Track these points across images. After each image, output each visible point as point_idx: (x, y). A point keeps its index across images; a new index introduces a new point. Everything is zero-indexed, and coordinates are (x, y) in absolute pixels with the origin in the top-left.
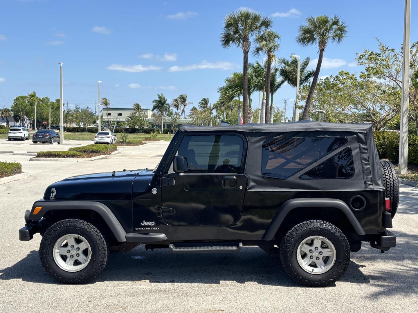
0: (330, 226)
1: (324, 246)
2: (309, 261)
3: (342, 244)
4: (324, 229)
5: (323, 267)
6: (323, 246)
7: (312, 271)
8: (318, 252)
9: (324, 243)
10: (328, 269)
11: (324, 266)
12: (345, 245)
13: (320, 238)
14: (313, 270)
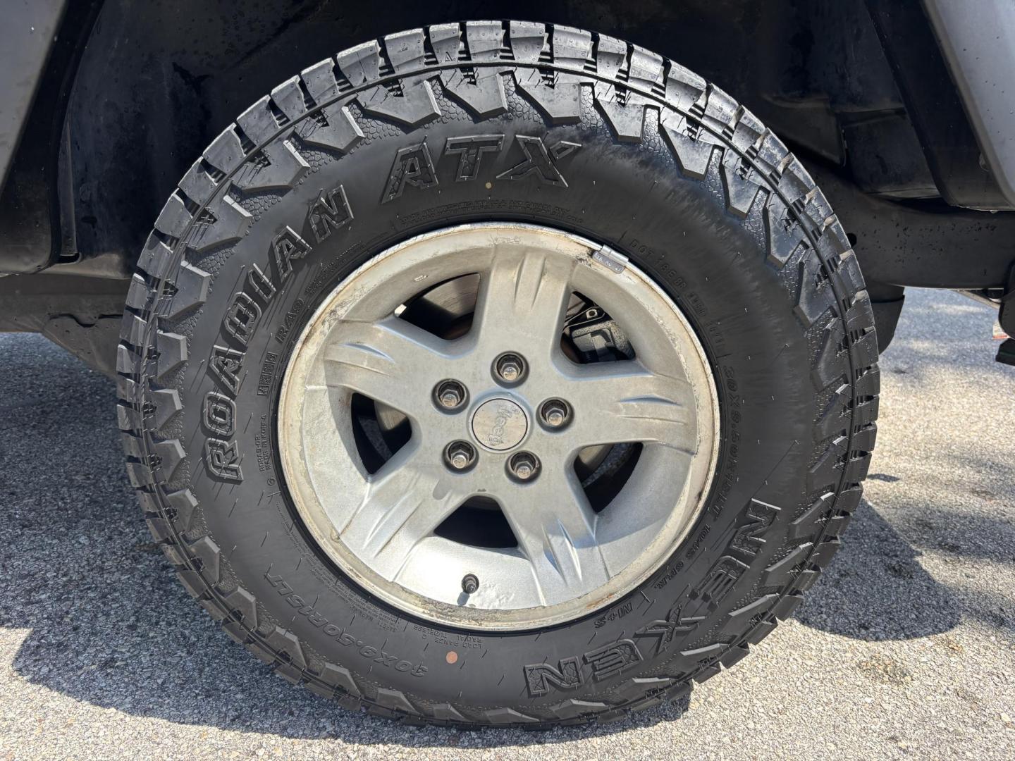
0: (670, 97)
1: (599, 343)
2: (438, 495)
3: (804, 325)
4: (589, 135)
5: (575, 554)
6: (591, 339)
7: (451, 594)
8: (521, 405)
9: (601, 311)
10: (622, 584)
11: (584, 543)
12: (838, 337)
13: (550, 255)
14: (470, 584)
